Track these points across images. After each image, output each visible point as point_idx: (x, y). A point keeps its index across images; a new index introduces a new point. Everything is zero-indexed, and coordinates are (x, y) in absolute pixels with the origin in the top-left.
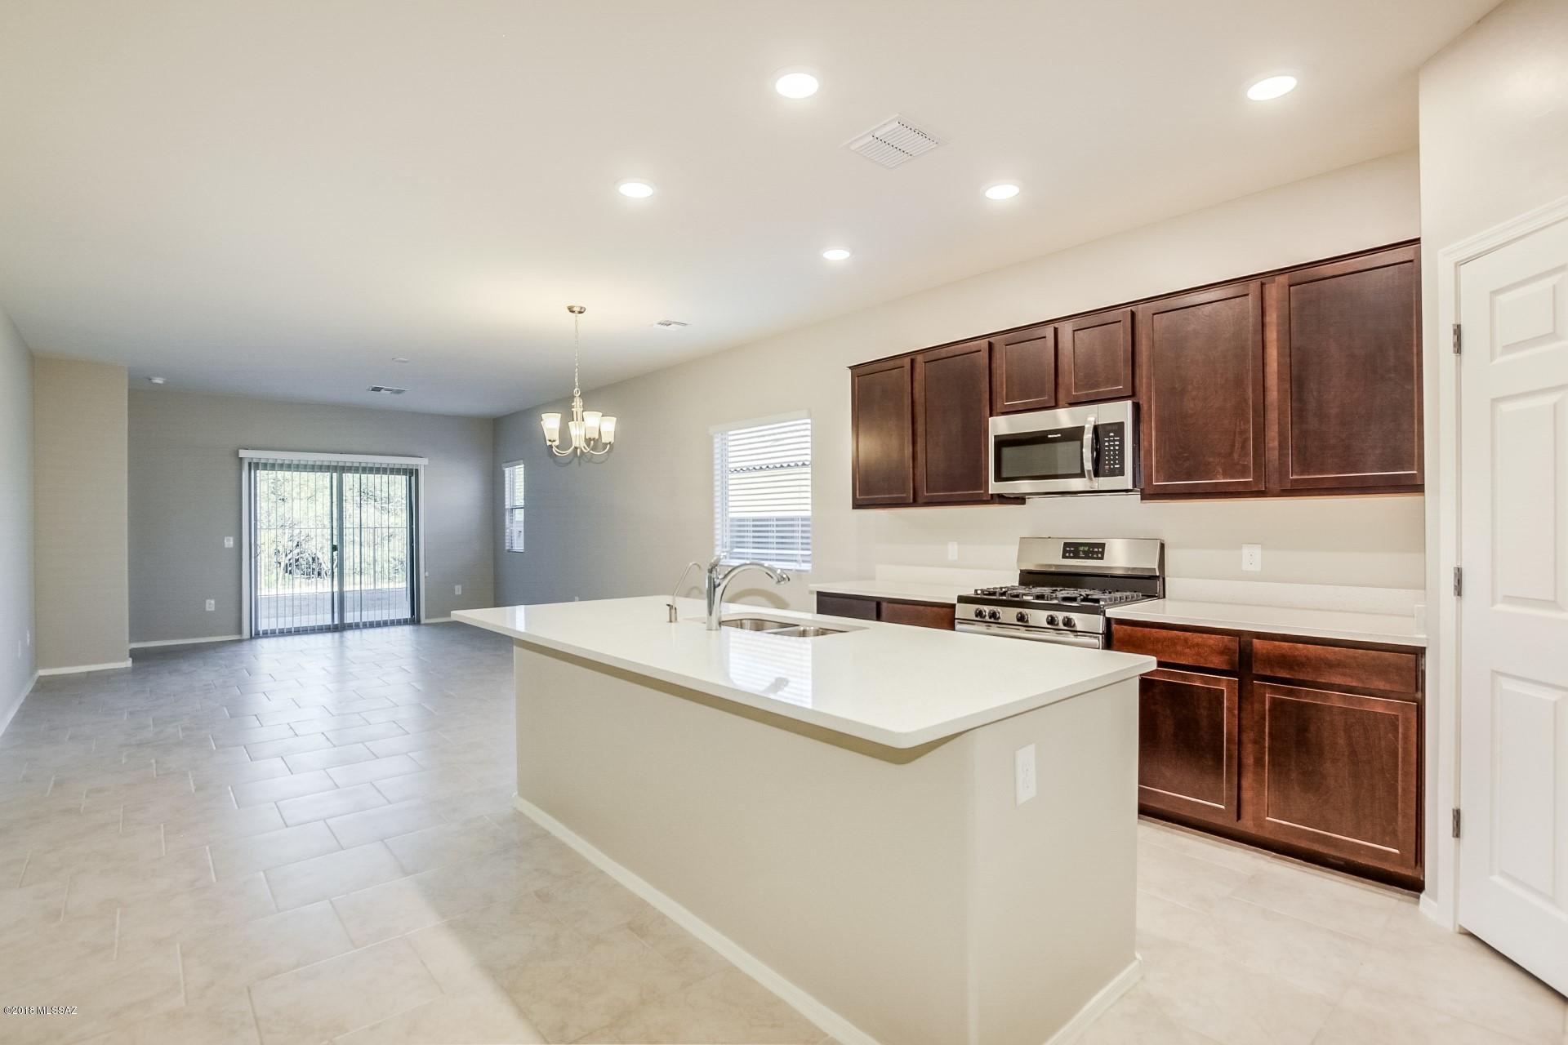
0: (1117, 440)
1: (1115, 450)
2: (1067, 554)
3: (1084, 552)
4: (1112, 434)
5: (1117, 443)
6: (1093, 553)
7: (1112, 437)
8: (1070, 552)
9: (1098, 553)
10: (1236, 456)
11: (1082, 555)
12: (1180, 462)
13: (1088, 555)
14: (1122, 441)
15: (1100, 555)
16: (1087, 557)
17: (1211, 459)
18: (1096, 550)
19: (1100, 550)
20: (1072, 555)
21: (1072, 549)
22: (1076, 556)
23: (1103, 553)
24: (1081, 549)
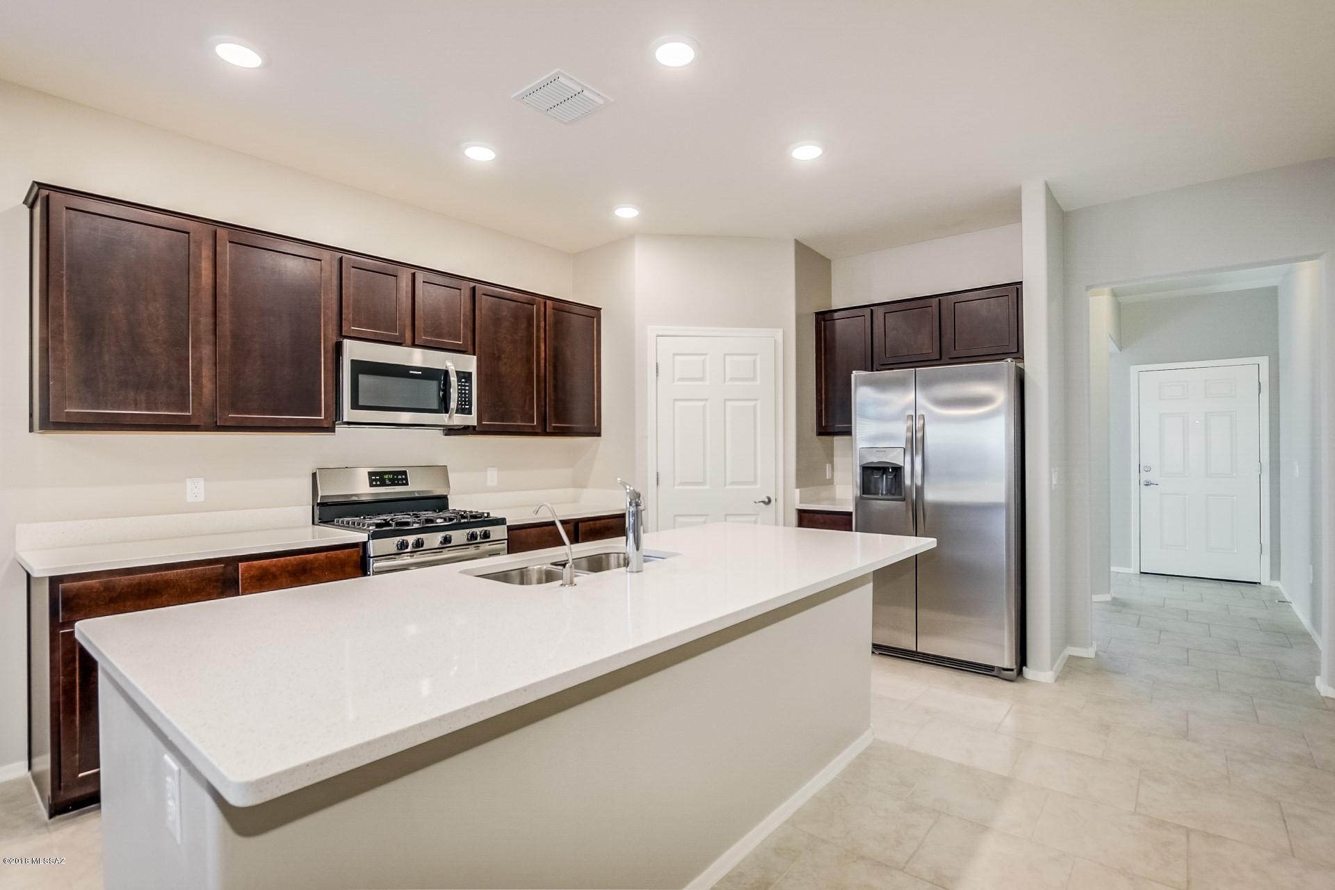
0: (467, 386)
1: (465, 393)
2: (374, 483)
3: (389, 479)
4: (463, 380)
5: (467, 388)
6: (398, 480)
7: (463, 382)
8: (376, 480)
9: (402, 479)
10: (527, 408)
11: (388, 482)
12: (497, 408)
13: (394, 483)
14: (470, 386)
15: (404, 482)
16: (393, 484)
17: (515, 409)
18: (400, 477)
19: (403, 477)
20: (378, 483)
21: (377, 478)
22: (383, 484)
23: (406, 479)
24: (386, 477)
